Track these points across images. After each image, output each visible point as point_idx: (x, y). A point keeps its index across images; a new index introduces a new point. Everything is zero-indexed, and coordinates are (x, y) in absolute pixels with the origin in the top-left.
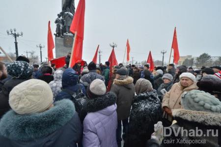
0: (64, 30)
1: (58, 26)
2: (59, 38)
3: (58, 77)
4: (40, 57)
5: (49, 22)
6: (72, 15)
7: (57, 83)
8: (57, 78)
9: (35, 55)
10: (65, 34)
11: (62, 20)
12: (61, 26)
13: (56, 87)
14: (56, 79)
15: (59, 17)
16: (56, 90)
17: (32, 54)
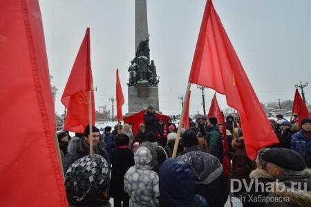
0: (138, 78)
1: (132, 74)
2: (133, 88)
3: (142, 161)
4: (111, 111)
5: (118, 70)
6: (146, 58)
7: (140, 175)
8: (140, 163)
9: (107, 109)
10: (139, 82)
11: (136, 67)
12: (135, 73)
13: (138, 182)
14: (138, 166)
15: (133, 64)
16: (138, 188)
17: (104, 108)
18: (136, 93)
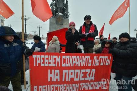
1: (52, 8)
2: (53, 18)
10: (57, 14)
11: (55, 3)
12: (55, 7)
15: (53, 1)
17: (35, 32)
18: (55, 22)
